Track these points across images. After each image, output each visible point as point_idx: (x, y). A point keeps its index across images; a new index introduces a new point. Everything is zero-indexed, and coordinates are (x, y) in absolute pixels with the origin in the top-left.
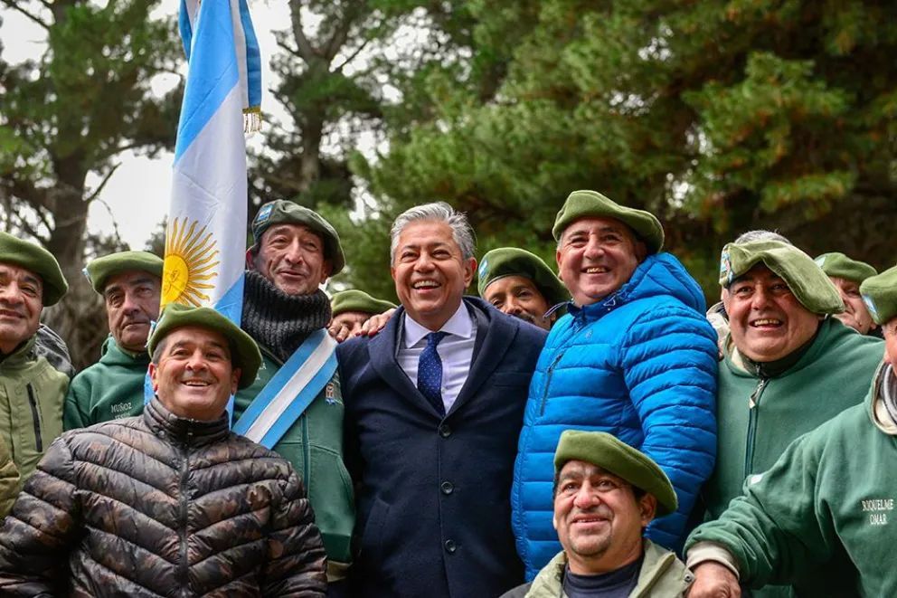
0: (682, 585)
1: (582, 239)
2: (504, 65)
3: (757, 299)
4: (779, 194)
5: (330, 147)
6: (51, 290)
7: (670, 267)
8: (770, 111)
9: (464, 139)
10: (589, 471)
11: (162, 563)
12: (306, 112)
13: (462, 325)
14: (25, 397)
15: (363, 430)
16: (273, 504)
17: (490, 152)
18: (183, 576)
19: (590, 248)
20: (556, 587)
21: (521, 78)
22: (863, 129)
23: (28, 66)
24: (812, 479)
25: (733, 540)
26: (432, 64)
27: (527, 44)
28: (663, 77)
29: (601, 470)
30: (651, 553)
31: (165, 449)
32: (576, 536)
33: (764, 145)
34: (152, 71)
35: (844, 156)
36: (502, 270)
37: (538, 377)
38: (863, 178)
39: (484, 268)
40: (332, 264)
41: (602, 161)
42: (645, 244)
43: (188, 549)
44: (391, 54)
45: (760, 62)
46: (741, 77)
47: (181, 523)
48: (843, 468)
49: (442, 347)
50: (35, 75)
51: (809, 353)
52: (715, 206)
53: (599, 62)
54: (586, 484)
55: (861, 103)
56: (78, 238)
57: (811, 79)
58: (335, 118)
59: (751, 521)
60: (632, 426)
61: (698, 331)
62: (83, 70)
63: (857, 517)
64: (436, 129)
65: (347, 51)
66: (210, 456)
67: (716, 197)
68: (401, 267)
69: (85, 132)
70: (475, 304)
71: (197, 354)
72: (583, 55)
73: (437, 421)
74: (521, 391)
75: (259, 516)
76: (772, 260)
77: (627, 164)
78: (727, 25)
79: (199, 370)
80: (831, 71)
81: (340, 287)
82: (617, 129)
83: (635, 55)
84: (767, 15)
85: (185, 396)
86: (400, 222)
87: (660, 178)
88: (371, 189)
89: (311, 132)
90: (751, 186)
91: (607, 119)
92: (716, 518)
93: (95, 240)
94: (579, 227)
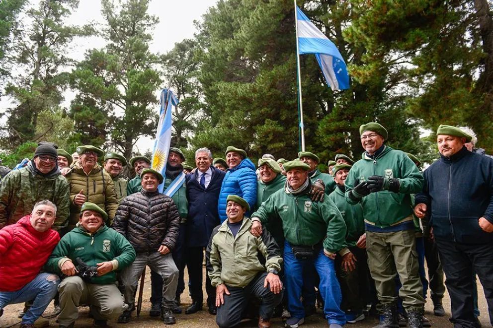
0: (251, 224)
1: (230, 156)
2: (218, 120)
3: (265, 170)
4: (271, 146)
5: (183, 136)
6: (124, 164)
7: (248, 162)
8: (269, 130)
9: (210, 134)
10: (233, 202)
11: (144, 220)
12: (178, 128)
13: (209, 172)
14: (118, 185)
15: (190, 192)
16: (168, 207)
17: (215, 137)
18: (149, 223)
19: (231, 157)
20: (227, 225)
21: (221, 123)
22: (287, 134)
23: (120, 117)
24: (274, 203)
25: (260, 216)
26: (203, 119)
27: (222, 116)
28: (249, 123)
29: (236, 202)
30: (244, 218)
31: (145, 198)
32: (231, 216)
33: (268, 137)
34: (146, 119)
35: (283, 139)
36: (217, 162)
37: (223, 183)
38: (286, 144)
39: (214, 162)
40: (183, 159)
41: (237, 139)
42: (243, 156)
43: (150, 217)
44: (195, 117)
45: (268, 121)
46: (264, 124)
47: (148, 212)
48: (279, 200)
49: (205, 176)
50: (122, 119)
51: (276, 179)
52: (258, 149)
53: (236, 120)
54: (233, 205)
55: (287, 129)
56: (130, 152)
57: (277, 125)
58: (184, 129)
59: (263, 211)
60: (241, 193)
61: (254, 175)
62: (132, 119)
63: (282, 209)
64: (204, 132)
65: (187, 116)
66: (155, 198)
67: (259, 147)
68: (197, 161)
69: (132, 131)
70: (212, 167)
71: (150, 178)
72: (233, 119)
73: (204, 190)
74: (220, 185)
75: (165, 210)
76: (267, 162)
77: (242, 140)
78: (261, 114)
79: (150, 181)
80: (281, 123)
81: (185, 163)
82: (240, 133)
83: (243, 119)
84: (269, 112)
85: (148, 187)
86: (197, 152)
87: (248, 143)
88: (191, 144)
89: (179, 132)
90: (265, 145)
91: (238, 131)
92: (256, 211)
93: (134, 153)
94: (229, 153)
